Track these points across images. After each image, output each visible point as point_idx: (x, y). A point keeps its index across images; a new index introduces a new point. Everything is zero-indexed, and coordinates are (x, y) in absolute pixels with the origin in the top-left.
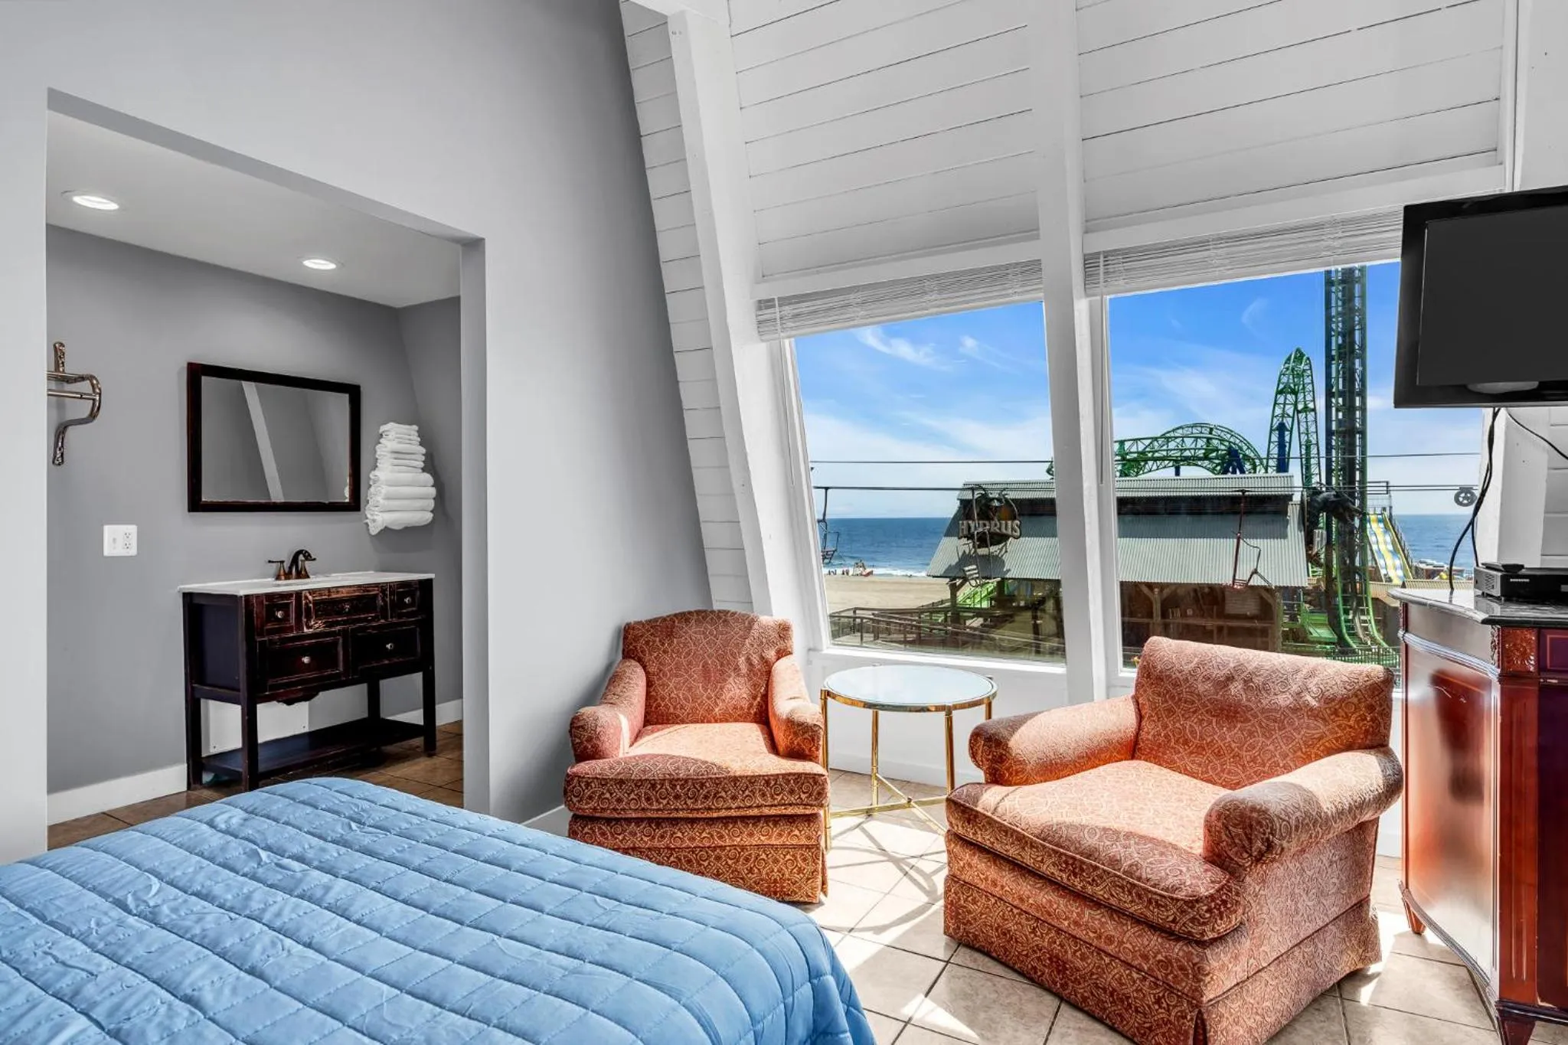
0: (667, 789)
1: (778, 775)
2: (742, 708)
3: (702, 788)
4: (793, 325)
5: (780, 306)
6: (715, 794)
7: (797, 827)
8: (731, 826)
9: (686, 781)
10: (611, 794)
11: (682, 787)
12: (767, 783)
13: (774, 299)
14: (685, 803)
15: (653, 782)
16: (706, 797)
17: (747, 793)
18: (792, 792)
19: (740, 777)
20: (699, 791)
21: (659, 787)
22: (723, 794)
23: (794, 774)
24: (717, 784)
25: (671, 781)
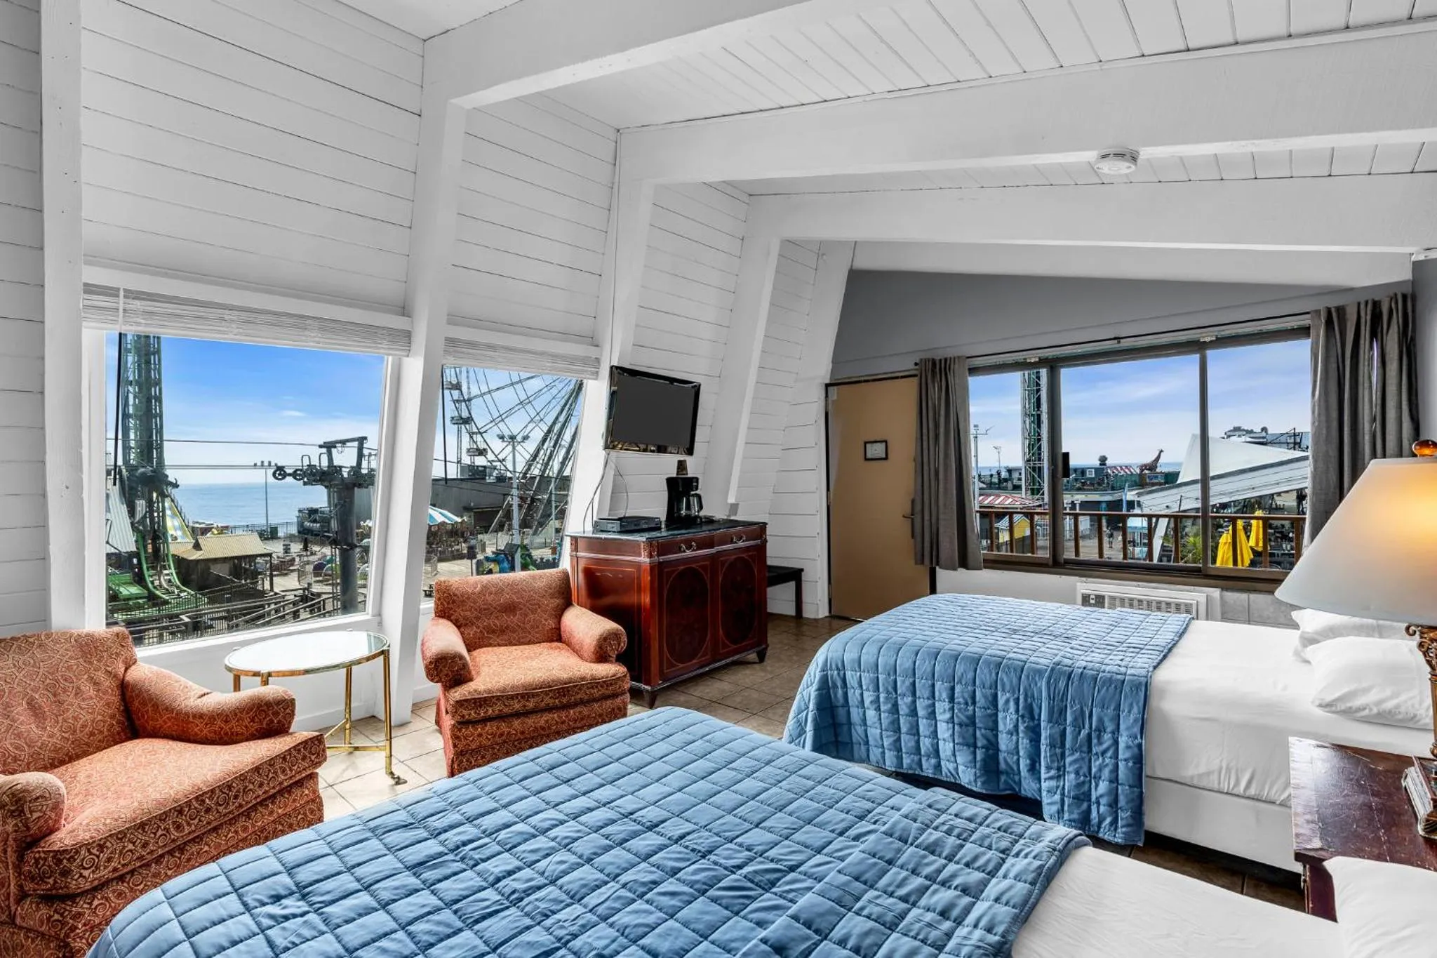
0: (196, 808)
1: (290, 750)
2: (101, 732)
3: (230, 791)
4: (143, 321)
5: (125, 297)
6: (244, 790)
7: (306, 787)
8: (253, 814)
9: (213, 791)
10: (134, 843)
11: (211, 798)
12: (284, 759)
13: (118, 289)
14: (218, 812)
15: (179, 808)
16: (236, 797)
17: (271, 775)
18: (304, 758)
19: (261, 764)
20: (228, 795)
21: (187, 809)
22: (251, 786)
23: (301, 743)
24: (243, 780)
25: (197, 798)
